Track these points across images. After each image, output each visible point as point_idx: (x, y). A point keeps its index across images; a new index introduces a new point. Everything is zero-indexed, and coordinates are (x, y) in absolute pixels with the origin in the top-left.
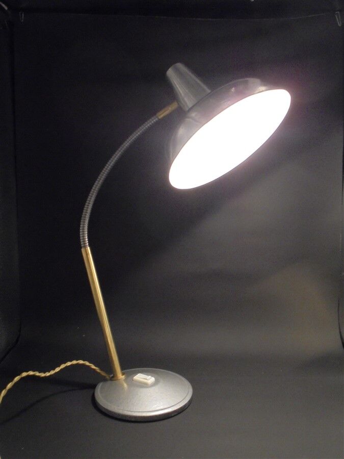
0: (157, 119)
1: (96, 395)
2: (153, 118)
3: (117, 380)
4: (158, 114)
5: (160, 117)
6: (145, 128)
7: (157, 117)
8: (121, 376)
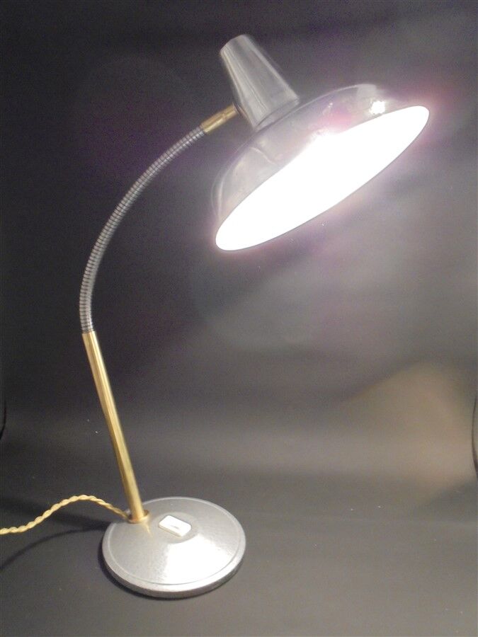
0: (201, 133)
1: (104, 548)
2: (195, 131)
3: (137, 523)
4: (203, 125)
5: (207, 131)
6: (181, 148)
7: (202, 130)
8: (142, 518)
